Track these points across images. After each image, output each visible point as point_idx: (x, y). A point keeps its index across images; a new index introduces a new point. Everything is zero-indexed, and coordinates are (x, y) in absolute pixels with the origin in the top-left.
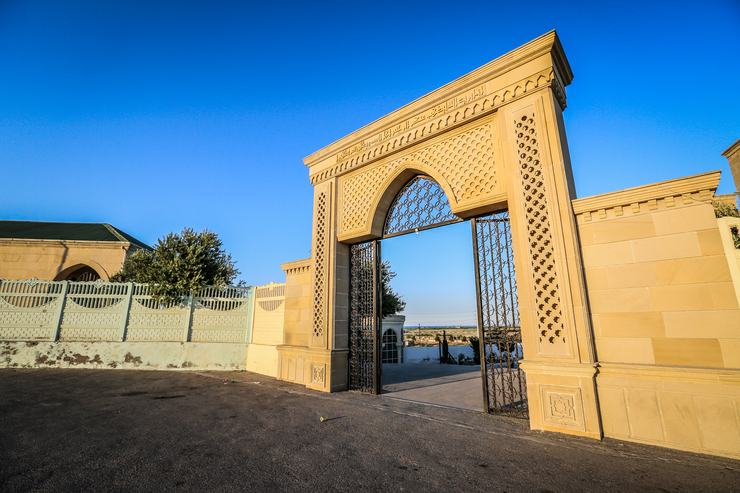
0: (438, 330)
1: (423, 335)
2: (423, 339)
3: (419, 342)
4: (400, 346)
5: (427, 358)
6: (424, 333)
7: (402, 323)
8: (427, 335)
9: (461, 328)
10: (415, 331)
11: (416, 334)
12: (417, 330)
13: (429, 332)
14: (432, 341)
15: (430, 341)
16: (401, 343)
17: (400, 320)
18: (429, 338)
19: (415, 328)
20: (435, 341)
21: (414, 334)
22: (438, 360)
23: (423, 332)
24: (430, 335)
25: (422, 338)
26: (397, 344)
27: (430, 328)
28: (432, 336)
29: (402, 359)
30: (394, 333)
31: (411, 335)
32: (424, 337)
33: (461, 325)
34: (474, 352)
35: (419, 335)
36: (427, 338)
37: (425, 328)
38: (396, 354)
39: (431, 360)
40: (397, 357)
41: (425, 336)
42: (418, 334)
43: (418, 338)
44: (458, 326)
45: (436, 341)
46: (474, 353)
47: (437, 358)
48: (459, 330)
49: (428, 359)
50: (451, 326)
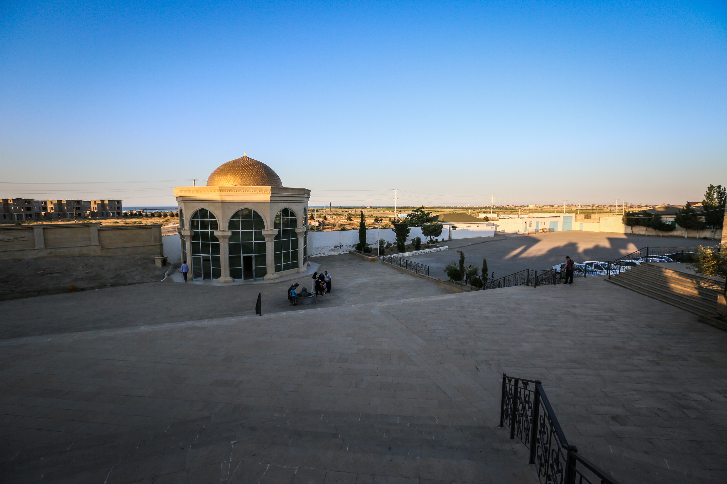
0: (349, 209)
1: (334, 214)
2: (335, 219)
3: (330, 222)
4: (302, 232)
5: (339, 245)
6: (335, 213)
7: (305, 199)
8: (339, 215)
9: (371, 207)
10: (326, 210)
11: (327, 213)
12: (329, 209)
13: (340, 211)
14: (344, 221)
15: (341, 220)
16: (304, 228)
17: (301, 196)
18: (341, 217)
19: (326, 208)
20: (346, 221)
21: (325, 213)
22: (353, 246)
23: (334, 211)
24: (341, 215)
25: (333, 218)
26: (298, 230)
27: (341, 208)
28: (343, 215)
29: (305, 250)
30: (293, 214)
31: (322, 214)
32: (335, 217)
33: (371, 205)
34: (396, 236)
35: (331, 215)
36: (338, 217)
37: (336, 208)
38: (295, 244)
39: (344, 247)
40: (297, 247)
41: (336, 215)
42: (329, 213)
43: (329, 217)
44: (368, 206)
45: (348, 221)
46: (397, 238)
47: (351, 245)
48: (369, 210)
49: (340, 247)
50: (361, 206)
